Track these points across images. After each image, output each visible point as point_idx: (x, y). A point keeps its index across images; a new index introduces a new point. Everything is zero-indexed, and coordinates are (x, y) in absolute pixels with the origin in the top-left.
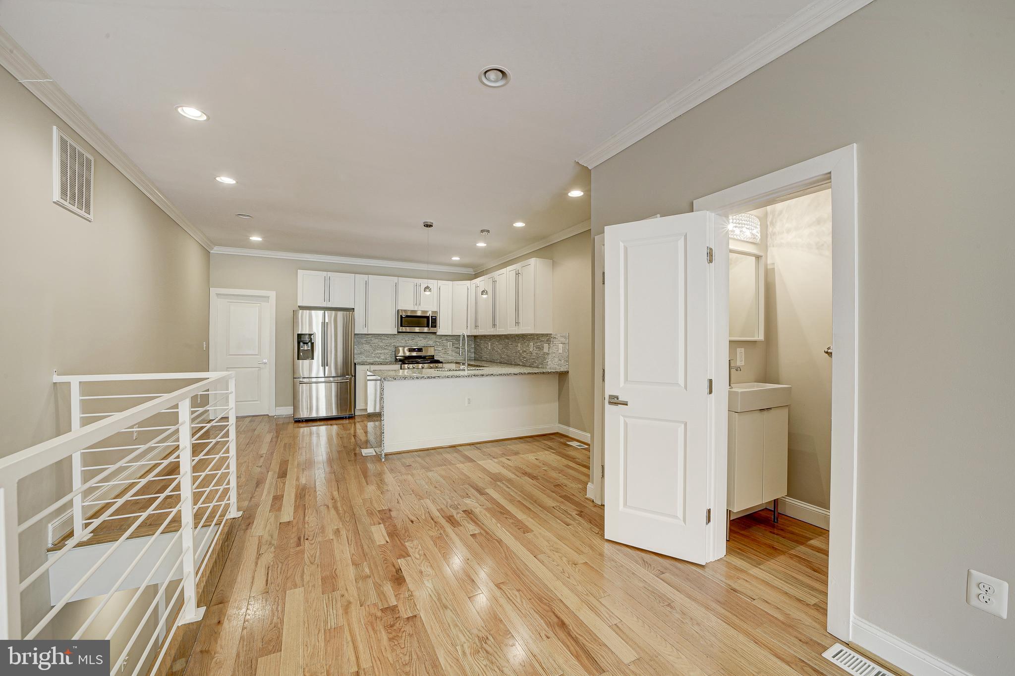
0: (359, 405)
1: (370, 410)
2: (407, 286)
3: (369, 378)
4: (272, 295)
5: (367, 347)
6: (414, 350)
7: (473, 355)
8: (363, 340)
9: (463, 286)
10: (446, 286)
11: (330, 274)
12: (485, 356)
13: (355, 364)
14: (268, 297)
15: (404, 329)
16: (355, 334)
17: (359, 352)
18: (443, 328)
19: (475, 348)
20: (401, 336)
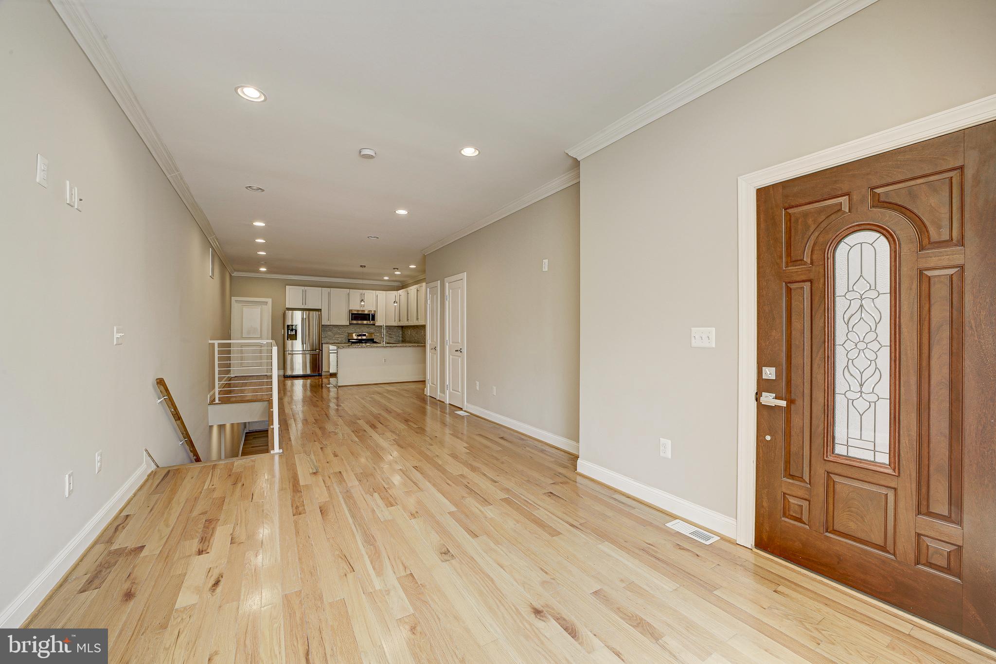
0: (325, 369)
1: (331, 371)
2: (355, 294)
3: (330, 351)
4: (270, 301)
5: (329, 333)
6: (360, 335)
7: (401, 339)
8: (327, 329)
9: (393, 294)
10: (381, 294)
11: (306, 288)
12: (408, 339)
13: (322, 344)
14: (267, 302)
15: (355, 322)
16: (322, 325)
17: (324, 336)
18: (380, 321)
19: (402, 334)
20: (352, 327)
